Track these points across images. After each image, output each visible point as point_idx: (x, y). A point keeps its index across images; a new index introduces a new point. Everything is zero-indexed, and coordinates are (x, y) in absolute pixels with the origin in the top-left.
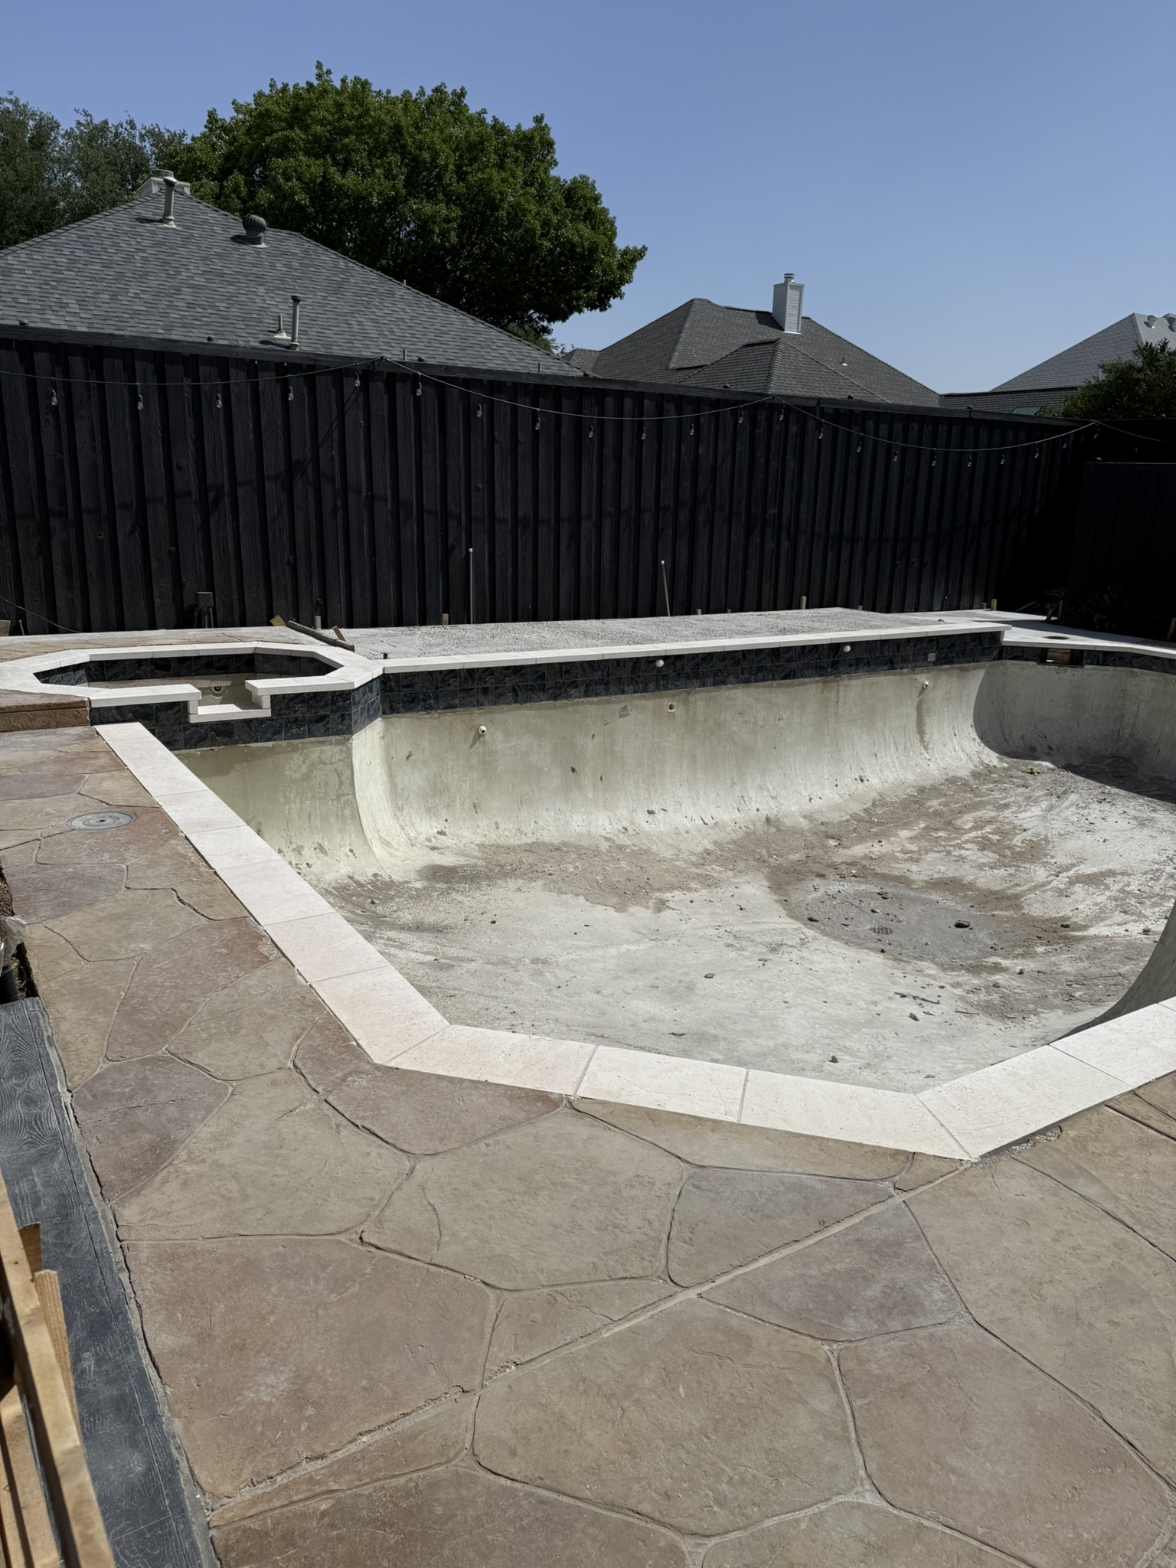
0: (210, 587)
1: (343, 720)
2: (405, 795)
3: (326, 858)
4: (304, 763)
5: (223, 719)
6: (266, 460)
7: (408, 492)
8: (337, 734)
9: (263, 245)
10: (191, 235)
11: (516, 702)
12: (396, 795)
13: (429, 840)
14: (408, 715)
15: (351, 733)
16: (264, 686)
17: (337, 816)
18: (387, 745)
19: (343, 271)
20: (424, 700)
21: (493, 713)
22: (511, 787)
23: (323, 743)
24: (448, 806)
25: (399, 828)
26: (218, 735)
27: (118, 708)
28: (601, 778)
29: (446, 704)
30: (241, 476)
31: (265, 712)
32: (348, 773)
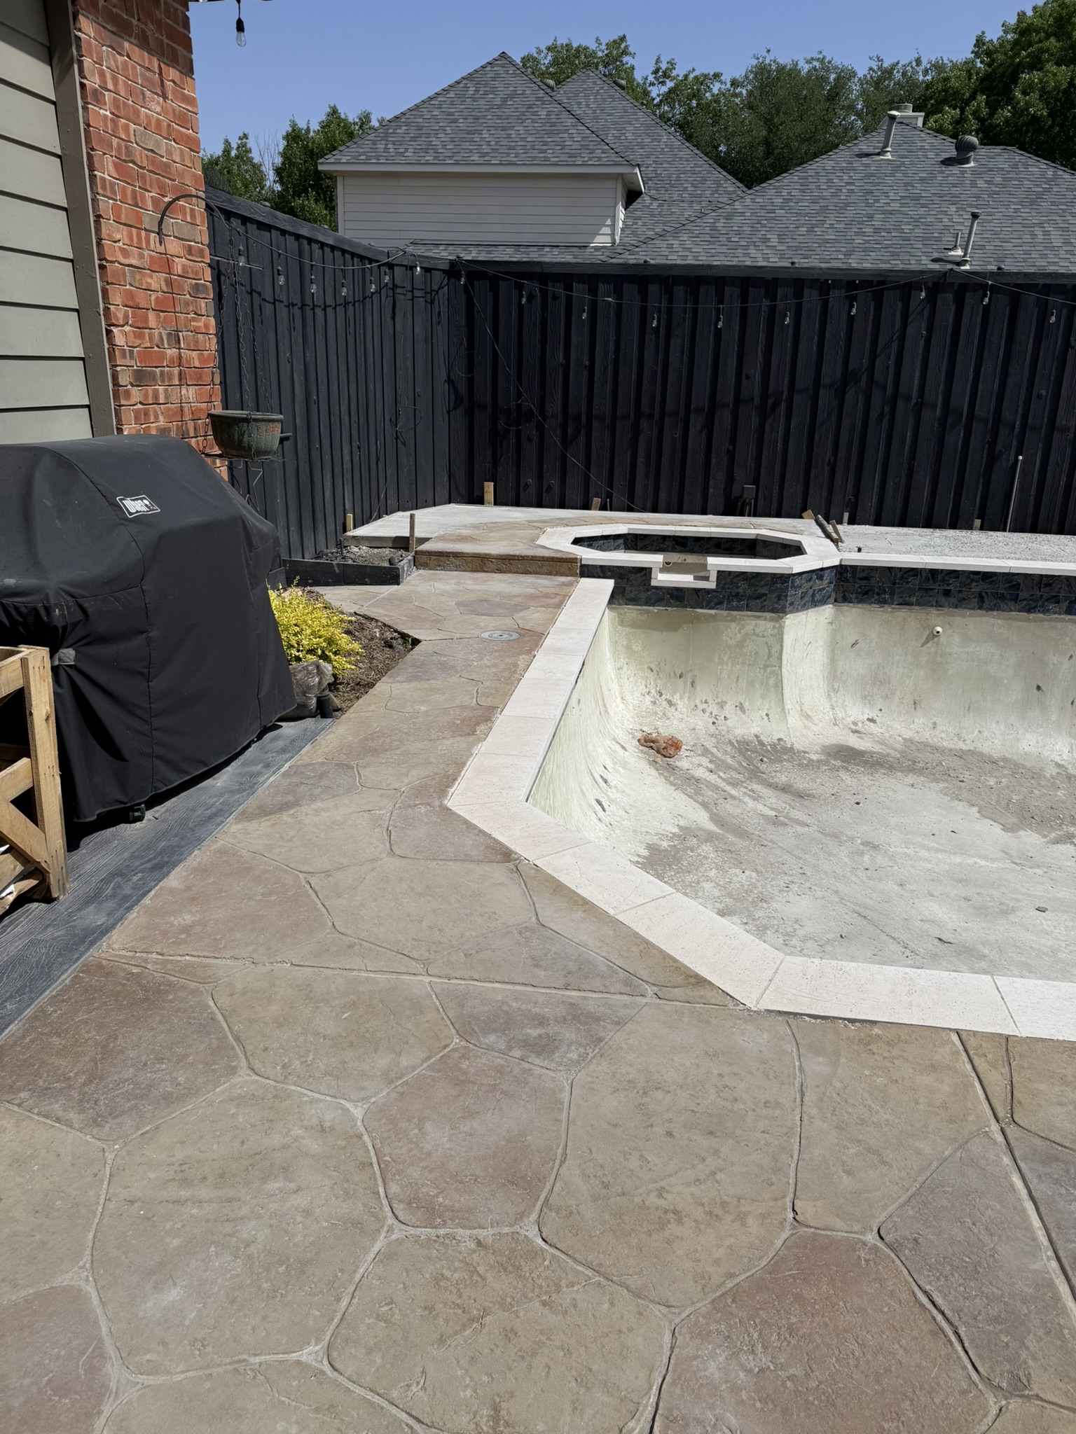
0: (756, 482)
1: (779, 600)
2: (844, 679)
3: (743, 716)
4: (740, 632)
5: (676, 585)
6: (824, 369)
7: (961, 400)
8: (772, 611)
9: (972, 164)
10: (903, 163)
11: (980, 608)
12: (834, 678)
13: (855, 724)
14: (860, 605)
15: (785, 613)
16: (716, 563)
17: (762, 683)
18: (835, 630)
19: (1049, 181)
20: (878, 594)
21: (952, 616)
22: (960, 692)
23: (759, 617)
24: (886, 697)
25: (828, 707)
26: (672, 598)
27: (601, 567)
28: (1072, 703)
29: (901, 600)
30: (799, 385)
31: (711, 585)
32: (777, 647)
